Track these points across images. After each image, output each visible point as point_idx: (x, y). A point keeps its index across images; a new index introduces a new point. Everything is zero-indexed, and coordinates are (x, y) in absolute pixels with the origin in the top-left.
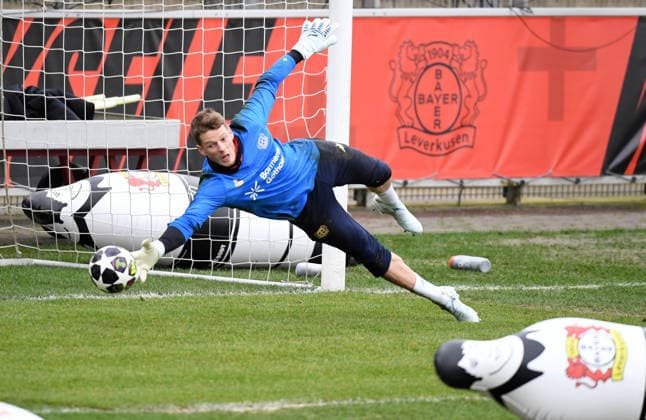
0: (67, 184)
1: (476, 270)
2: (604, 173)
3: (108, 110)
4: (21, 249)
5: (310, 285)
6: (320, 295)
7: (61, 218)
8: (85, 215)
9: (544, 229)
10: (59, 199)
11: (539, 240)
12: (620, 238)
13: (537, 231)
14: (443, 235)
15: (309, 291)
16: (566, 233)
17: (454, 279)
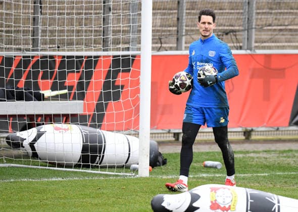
0: (26, 130)
1: (215, 167)
2: (290, 125)
3: (52, 97)
4: (6, 159)
5: (133, 175)
6: (137, 179)
7: (23, 145)
8: (34, 143)
9: (256, 150)
10: (22, 137)
11: (252, 155)
12: (290, 154)
13: (252, 151)
14: (208, 153)
15: (132, 177)
16: (266, 151)
17: (203, 172)
